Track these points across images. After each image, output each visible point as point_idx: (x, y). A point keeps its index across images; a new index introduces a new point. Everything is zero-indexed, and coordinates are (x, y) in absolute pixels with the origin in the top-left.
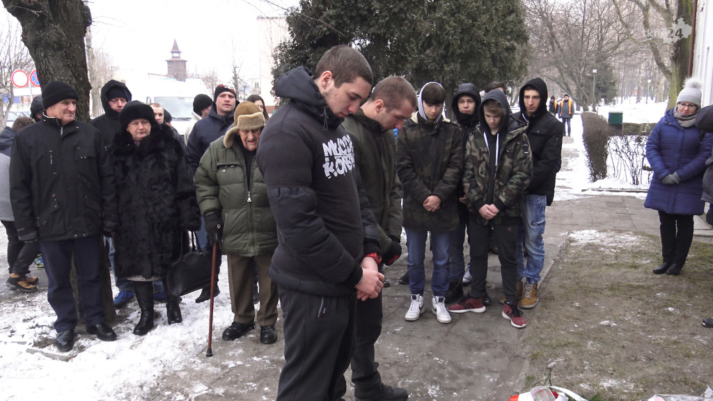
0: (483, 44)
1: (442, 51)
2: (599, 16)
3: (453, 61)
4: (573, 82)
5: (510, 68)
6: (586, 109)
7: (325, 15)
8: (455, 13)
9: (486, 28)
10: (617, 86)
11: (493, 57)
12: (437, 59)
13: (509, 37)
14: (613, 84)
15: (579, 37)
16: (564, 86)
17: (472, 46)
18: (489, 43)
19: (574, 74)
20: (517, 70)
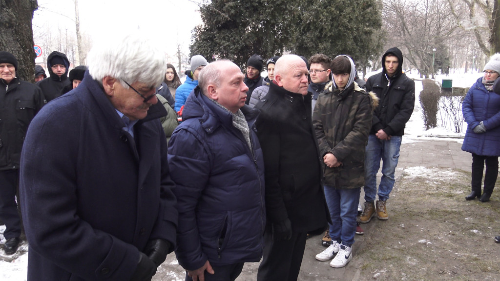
0: (347, 29)
1: (317, 34)
2: (438, 10)
3: (325, 41)
4: (418, 58)
5: (368, 46)
6: (427, 77)
7: (227, 6)
8: (327, 6)
9: (350, 17)
10: (451, 61)
11: (355, 38)
12: (314, 39)
13: (367, 24)
14: (448, 59)
15: (423, 25)
16: (411, 60)
17: (340, 30)
18: (352, 28)
19: (419, 52)
20: (375, 48)
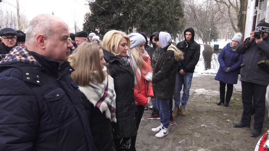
0: (167, 17)
1: (151, 19)
2: (213, 9)
3: (155, 23)
4: (202, 33)
5: (177, 27)
6: (206, 43)
7: (104, 3)
8: (156, 5)
9: (168, 11)
10: (218, 35)
11: (170, 23)
12: (149, 22)
13: (177, 15)
14: (217, 34)
15: (205, 16)
16: (199, 34)
17: (163, 18)
18: (169, 17)
19: (203, 30)
20: (181, 27)
